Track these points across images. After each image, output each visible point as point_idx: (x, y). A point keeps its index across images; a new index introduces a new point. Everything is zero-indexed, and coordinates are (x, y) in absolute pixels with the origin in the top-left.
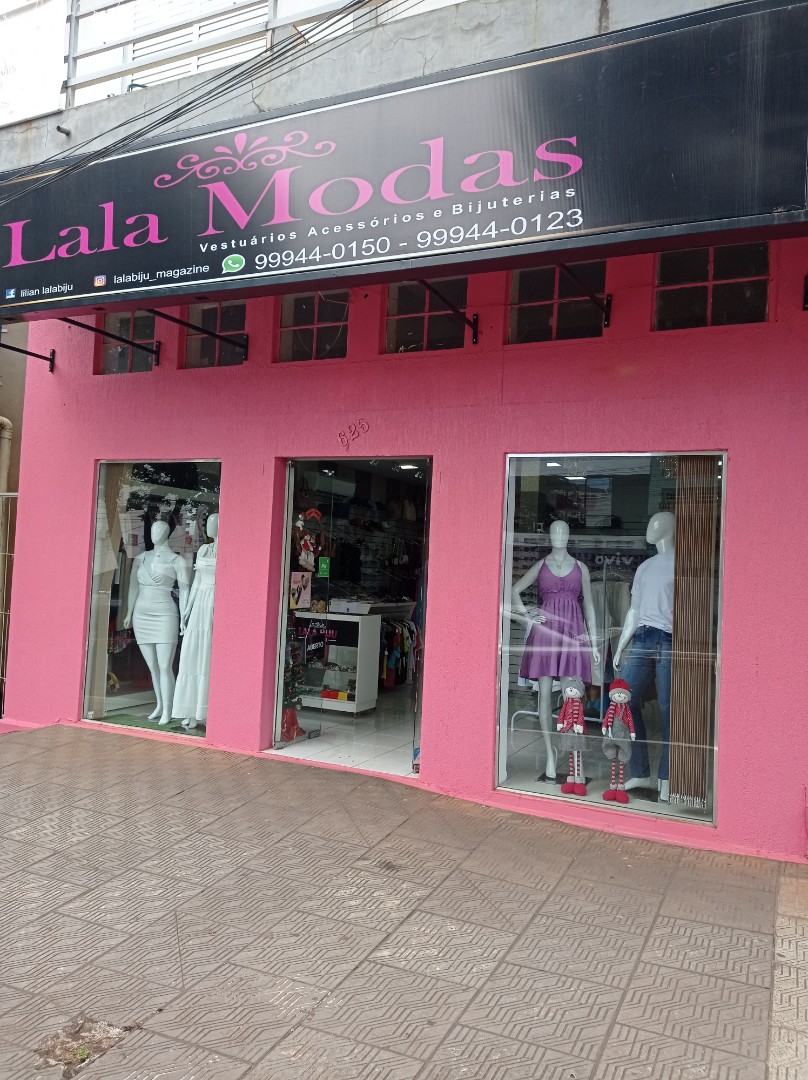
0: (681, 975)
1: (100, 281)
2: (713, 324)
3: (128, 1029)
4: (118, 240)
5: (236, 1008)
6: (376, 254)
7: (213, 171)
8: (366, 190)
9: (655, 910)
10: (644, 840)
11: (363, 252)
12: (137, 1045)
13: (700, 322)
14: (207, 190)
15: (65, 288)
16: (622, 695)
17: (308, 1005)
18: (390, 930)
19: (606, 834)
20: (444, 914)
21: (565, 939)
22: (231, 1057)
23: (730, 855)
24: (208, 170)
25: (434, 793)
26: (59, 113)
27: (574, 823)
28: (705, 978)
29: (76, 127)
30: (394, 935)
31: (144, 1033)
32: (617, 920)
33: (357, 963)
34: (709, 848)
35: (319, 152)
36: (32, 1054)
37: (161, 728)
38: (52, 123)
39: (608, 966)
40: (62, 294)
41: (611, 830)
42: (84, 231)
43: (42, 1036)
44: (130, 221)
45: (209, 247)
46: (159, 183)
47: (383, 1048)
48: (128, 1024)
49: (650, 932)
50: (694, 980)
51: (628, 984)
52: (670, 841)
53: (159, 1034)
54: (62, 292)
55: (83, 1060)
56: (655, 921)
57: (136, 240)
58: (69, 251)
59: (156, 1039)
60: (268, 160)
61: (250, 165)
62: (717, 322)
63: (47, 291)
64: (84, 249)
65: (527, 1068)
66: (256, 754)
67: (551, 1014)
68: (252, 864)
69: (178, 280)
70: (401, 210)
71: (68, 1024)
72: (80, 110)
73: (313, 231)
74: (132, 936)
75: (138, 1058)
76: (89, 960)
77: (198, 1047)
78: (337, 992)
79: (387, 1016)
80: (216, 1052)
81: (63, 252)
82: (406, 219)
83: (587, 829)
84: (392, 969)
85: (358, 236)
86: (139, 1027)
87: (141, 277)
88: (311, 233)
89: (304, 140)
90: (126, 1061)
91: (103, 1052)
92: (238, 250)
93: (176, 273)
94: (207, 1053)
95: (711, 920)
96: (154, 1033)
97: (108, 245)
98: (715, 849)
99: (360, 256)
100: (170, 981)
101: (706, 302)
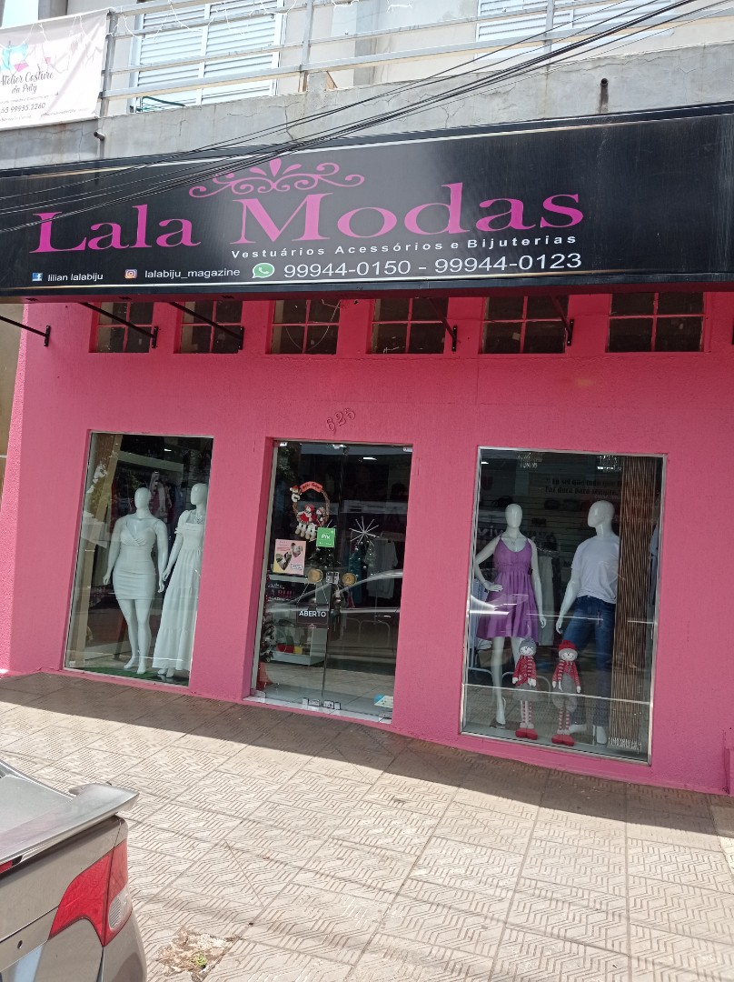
0: (665, 885)
1: (131, 274)
2: (656, 351)
3: (229, 940)
4: (150, 238)
5: (317, 921)
6: (397, 274)
7: (248, 188)
8: (390, 220)
9: (623, 833)
10: (591, 777)
11: (386, 272)
12: (245, 953)
13: (647, 348)
14: (241, 205)
15: (95, 277)
16: (571, 654)
17: (377, 916)
18: (418, 853)
19: (559, 772)
20: (457, 839)
21: (562, 858)
22: (331, 960)
23: (664, 789)
24: (243, 187)
25: (408, 737)
26: (96, 120)
27: (531, 763)
28: (685, 887)
29: (111, 134)
30: (423, 857)
31: (246, 943)
32: (597, 842)
33: (402, 881)
34: (644, 783)
35: (348, 183)
36: (156, 963)
37: (142, 676)
38: (86, 129)
39: (605, 879)
40: (92, 282)
41: (563, 769)
42: (116, 228)
43: (157, 948)
44: (164, 224)
45: (240, 255)
46: (195, 192)
47: (454, 949)
48: (228, 936)
49: (626, 851)
50: (677, 889)
51: (627, 893)
52: (613, 778)
53: (260, 943)
54: (92, 280)
55: (204, 967)
56: (626, 843)
57: (168, 241)
58: (100, 244)
59: (259, 948)
60: (300, 185)
61: (283, 186)
62: (659, 349)
63: (76, 278)
64: (116, 243)
65: (577, 961)
66: (238, 701)
67: (577, 918)
68: (275, 798)
69: (207, 280)
70: (422, 240)
71: (174, 937)
72: (116, 120)
73: (340, 249)
74: (195, 862)
75: (252, 963)
76: (167, 883)
77: (300, 953)
78: (396, 905)
79: (447, 923)
80: (317, 957)
81: (93, 244)
82: (427, 247)
83: (543, 768)
84: (433, 886)
85: (383, 258)
86: (240, 938)
87: (172, 274)
88: (338, 250)
89: (336, 171)
90: (241, 966)
91: (219, 959)
92: (268, 259)
93: (207, 273)
94: (309, 958)
95: (670, 841)
96: (256, 943)
97: (141, 242)
98: (651, 784)
99: (382, 275)
100: (248, 899)
101: (651, 332)
